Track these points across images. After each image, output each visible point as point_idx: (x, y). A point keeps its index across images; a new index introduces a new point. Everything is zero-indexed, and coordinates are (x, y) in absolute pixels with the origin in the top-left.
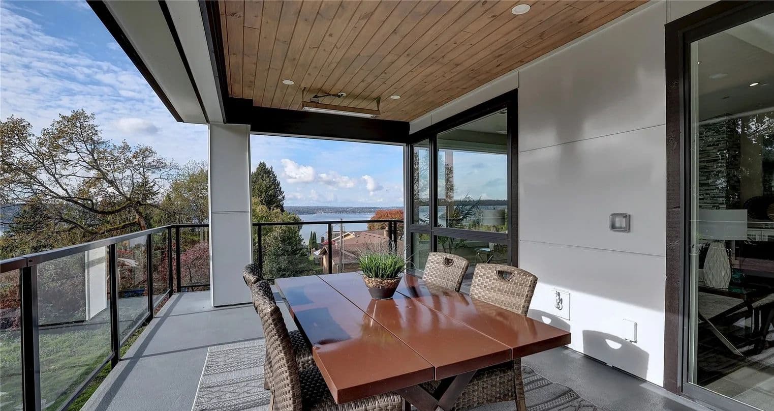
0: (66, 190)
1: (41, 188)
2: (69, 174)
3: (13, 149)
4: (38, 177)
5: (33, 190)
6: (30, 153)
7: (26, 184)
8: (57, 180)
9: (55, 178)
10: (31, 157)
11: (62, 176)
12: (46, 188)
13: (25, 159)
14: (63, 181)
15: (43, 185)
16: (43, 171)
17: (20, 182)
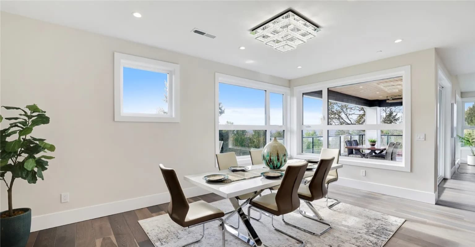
0: (350, 121)
1: (342, 120)
2: (352, 113)
3: (334, 106)
4: (341, 116)
5: (340, 121)
6: (339, 106)
7: (338, 119)
8: (347, 117)
9: (347, 116)
10: (339, 108)
11: (350, 114)
12: (344, 120)
13: (338, 109)
14: (350, 117)
15: (343, 119)
16: (343, 113)
17: (336, 118)
